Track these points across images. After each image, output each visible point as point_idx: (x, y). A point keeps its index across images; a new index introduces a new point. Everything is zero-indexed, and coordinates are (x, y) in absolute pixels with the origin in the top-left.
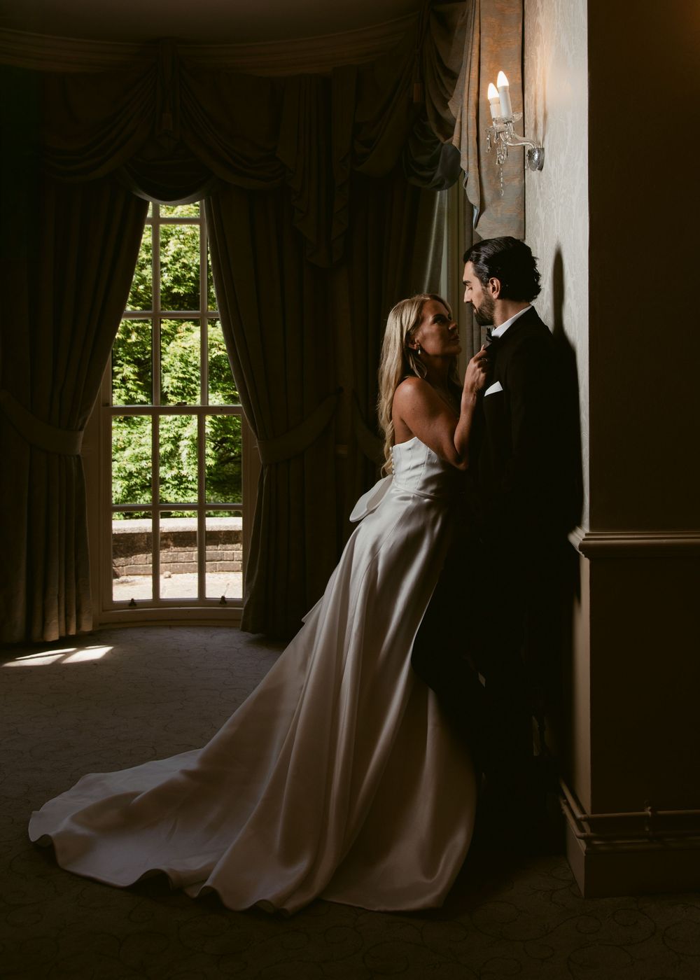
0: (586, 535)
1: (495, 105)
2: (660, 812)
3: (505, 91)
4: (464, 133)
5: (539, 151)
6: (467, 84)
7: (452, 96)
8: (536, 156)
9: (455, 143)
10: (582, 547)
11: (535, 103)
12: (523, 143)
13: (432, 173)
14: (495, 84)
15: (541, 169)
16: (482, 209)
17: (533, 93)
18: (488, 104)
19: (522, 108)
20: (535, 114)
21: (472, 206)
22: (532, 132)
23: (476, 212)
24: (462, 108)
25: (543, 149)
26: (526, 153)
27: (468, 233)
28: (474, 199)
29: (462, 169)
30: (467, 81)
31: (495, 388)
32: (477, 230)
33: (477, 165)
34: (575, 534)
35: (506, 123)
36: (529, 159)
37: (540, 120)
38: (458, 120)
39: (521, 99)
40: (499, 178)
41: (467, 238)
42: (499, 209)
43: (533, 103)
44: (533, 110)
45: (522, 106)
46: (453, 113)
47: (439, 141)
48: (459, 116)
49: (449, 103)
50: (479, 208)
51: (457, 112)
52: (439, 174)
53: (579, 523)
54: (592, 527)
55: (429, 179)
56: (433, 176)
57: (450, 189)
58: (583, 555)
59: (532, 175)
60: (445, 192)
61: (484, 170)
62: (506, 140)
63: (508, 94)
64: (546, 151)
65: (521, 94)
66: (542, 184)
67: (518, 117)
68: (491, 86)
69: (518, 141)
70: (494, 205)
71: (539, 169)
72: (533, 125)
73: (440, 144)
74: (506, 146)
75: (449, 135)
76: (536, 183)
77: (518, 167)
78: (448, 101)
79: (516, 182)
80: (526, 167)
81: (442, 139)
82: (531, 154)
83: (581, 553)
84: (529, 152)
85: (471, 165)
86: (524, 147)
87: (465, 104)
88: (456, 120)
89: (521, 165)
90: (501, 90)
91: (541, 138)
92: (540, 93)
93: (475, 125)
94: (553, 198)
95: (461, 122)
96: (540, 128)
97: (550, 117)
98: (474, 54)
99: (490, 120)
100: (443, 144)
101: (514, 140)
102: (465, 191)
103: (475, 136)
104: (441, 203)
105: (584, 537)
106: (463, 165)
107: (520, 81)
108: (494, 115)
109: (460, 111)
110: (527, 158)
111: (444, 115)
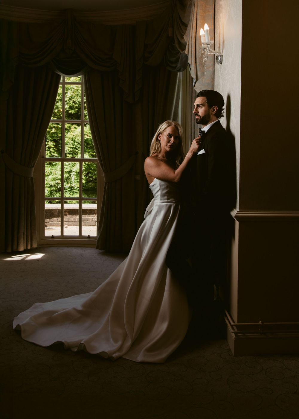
0: (238, 212)
1: (203, 37)
2: (265, 323)
3: (207, 32)
4: (190, 49)
5: (221, 56)
6: (191, 29)
7: (185, 34)
8: (219, 58)
9: (186, 53)
10: (236, 217)
11: (219, 36)
12: (214, 53)
13: (176, 65)
14: (203, 29)
15: (221, 64)
16: (197, 80)
17: (218, 33)
18: (200, 37)
19: (214, 39)
20: (219, 41)
21: (192, 79)
22: (218, 49)
23: (194, 81)
24: (189, 38)
25: (222, 56)
26: (215, 57)
27: (190, 90)
28: (193, 76)
29: (189, 63)
30: (191, 27)
31: (202, 152)
32: (194, 88)
33: (195, 61)
34: (233, 211)
35: (208, 45)
36: (216, 60)
37: (221, 44)
38: (188, 43)
39: (214, 35)
40: (204, 67)
41: (190, 92)
42: (204, 80)
43: (218, 36)
44: (218, 40)
45: (214, 38)
46: (186, 40)
47: (180, 52)
48: (188, 42)
49: (184, 37)
50: (195, 79)
51: (187, 40)
52: (179, 65)
53: (235, 207)
54: (240, 208)
55: (175, 68)
56: (176, 66)
57: (183, 72)
58: (236, 220)
59: (217, 66)
60: (181, 73)
61: (198, 64)
62: (207, 52)
63: (209, 32)
64: (223, 56)
65: (213, 33)
66: (221, 70)
67: (212, 42)
68: (202, 29)
69: (212, 52)
70: (202, 78)
71: (220, 64)
72: (218, 46)
73: (180, 53)
74: (207, 54)
75: (184, 49)
76: (219, 69)
77: (212, 63)
78: (183, 36)
79: (211, 69)
80: (215, 63)
81: (181, 51)
82: (217, 57)
83: (235, 219)
84: (217, 56)
85: (193, 62)
86: (214, 55)
87: (191, 37)
88: (186, 43)
89: (213, 62)
90: (205, 31)
91: (221, 51)
92: (221, 33)
93: (195, 45)
94: (226, 75)
95: (189, 44)
96: (221, 47)
97: (225, 42)
98: (194, 17)
99: (201, 43)
100: (181, 53)
101: (211, 52)
102: (190, 72)
103: (195, 50)
104: (179, 77)
105: (237, 212)
106: (189, 62)
107: (213, 28)
108: (202, 42)
109: (188, 40)
110: (215, 59)
111: (182, 41)
